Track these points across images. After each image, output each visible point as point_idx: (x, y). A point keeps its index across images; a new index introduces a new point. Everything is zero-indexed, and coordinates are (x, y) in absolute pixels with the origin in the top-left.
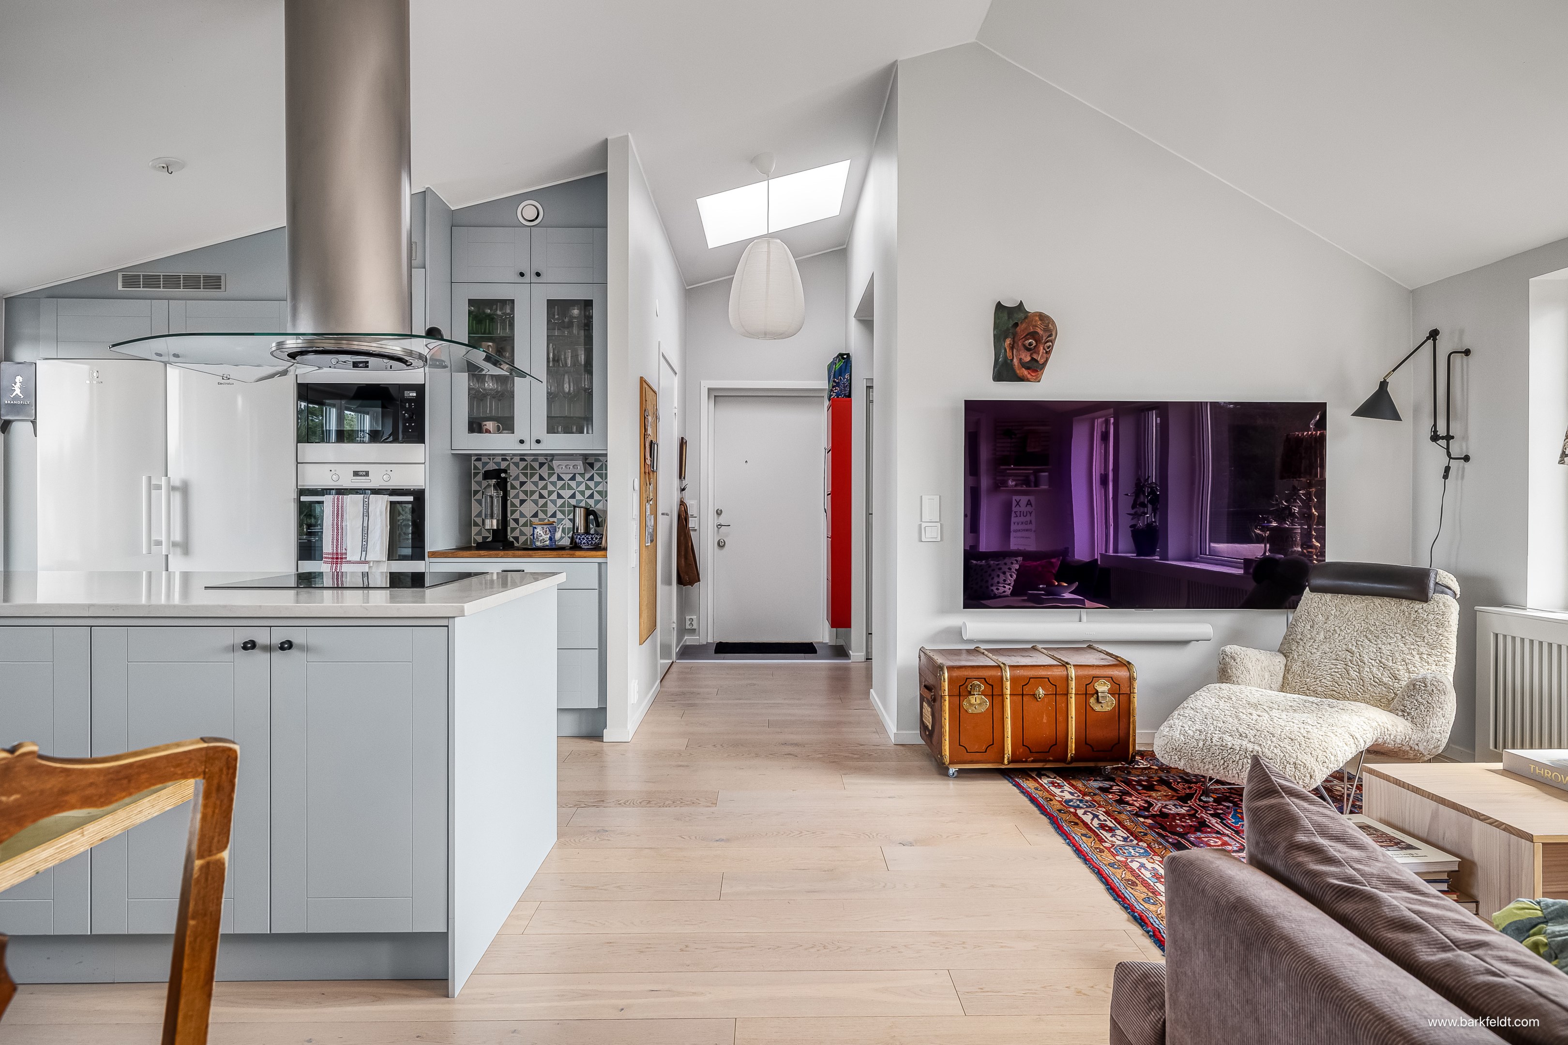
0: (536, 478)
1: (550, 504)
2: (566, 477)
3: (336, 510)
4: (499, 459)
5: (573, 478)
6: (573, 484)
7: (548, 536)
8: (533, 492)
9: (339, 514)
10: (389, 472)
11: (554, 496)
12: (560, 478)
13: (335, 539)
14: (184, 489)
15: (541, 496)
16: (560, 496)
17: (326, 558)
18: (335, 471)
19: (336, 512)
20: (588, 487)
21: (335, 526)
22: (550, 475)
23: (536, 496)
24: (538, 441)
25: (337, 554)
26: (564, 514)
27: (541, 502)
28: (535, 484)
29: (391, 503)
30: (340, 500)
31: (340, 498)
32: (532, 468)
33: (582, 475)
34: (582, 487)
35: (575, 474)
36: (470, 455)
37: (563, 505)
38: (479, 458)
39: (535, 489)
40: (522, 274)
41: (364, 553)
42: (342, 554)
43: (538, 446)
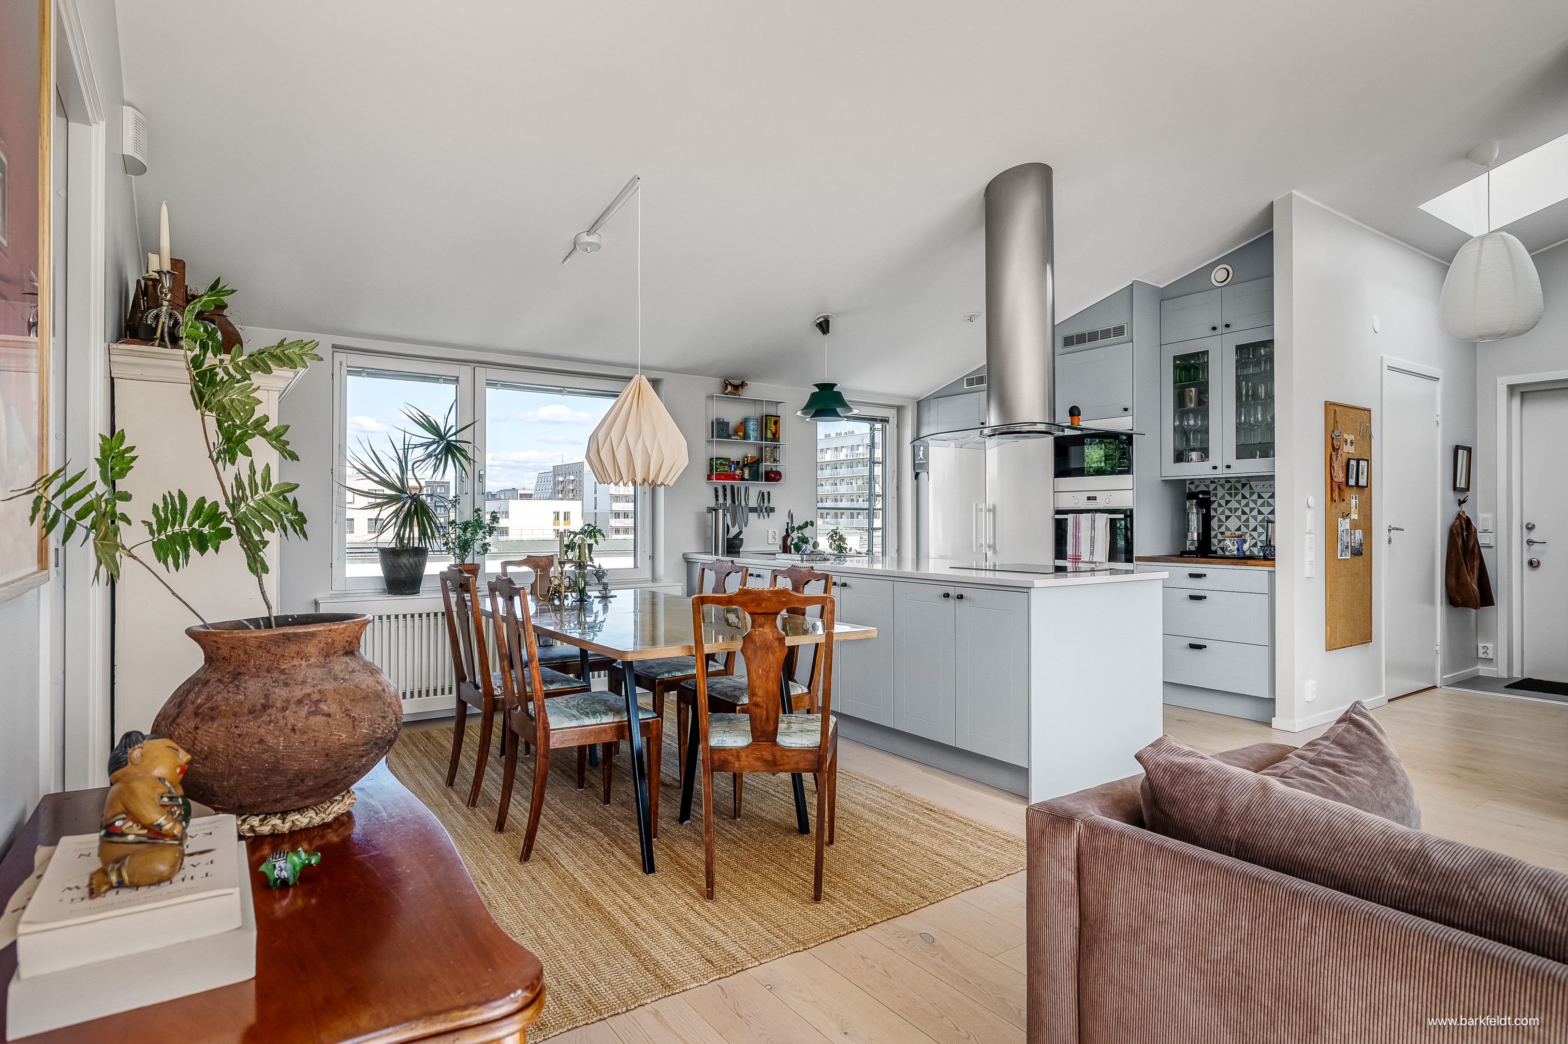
0: (1239, 497)
1: (1251, 519)
2: (1266, 496)
3: (1075, 524)
4: (1208, 482)
5: (1272, 497)
6: (1272, 501)
7: (1236, 547)
8: (1236, 509)
9: (1077, 527)
10: (1109, 497)
11: (1255, 513)
12: (1260, 497)
13: (1074, 544)
14: (993, 510)
15: (1244, 513)
16: (1260, 513)
17: (1070, 556)
18: (1077, 496)
19: (1075, 526)
21: (1075, 536)
22: (1252, 494)
23: (1239, 513)
24: (1228, 467)
25: (1076, 554)
26: (1263, 528)
27: (1244, 517)
28: (1239, 502)
29: (1111, 519)
30: (1078, 518)
31: (1078, 516)
32: (1236, 488)
36: (1185, 480)
37: (1263, 520)
38: (1192, 482)
40: (1214, 329)
41: (1093, 556)
42: (1078, 556)
43: (1229, 471)
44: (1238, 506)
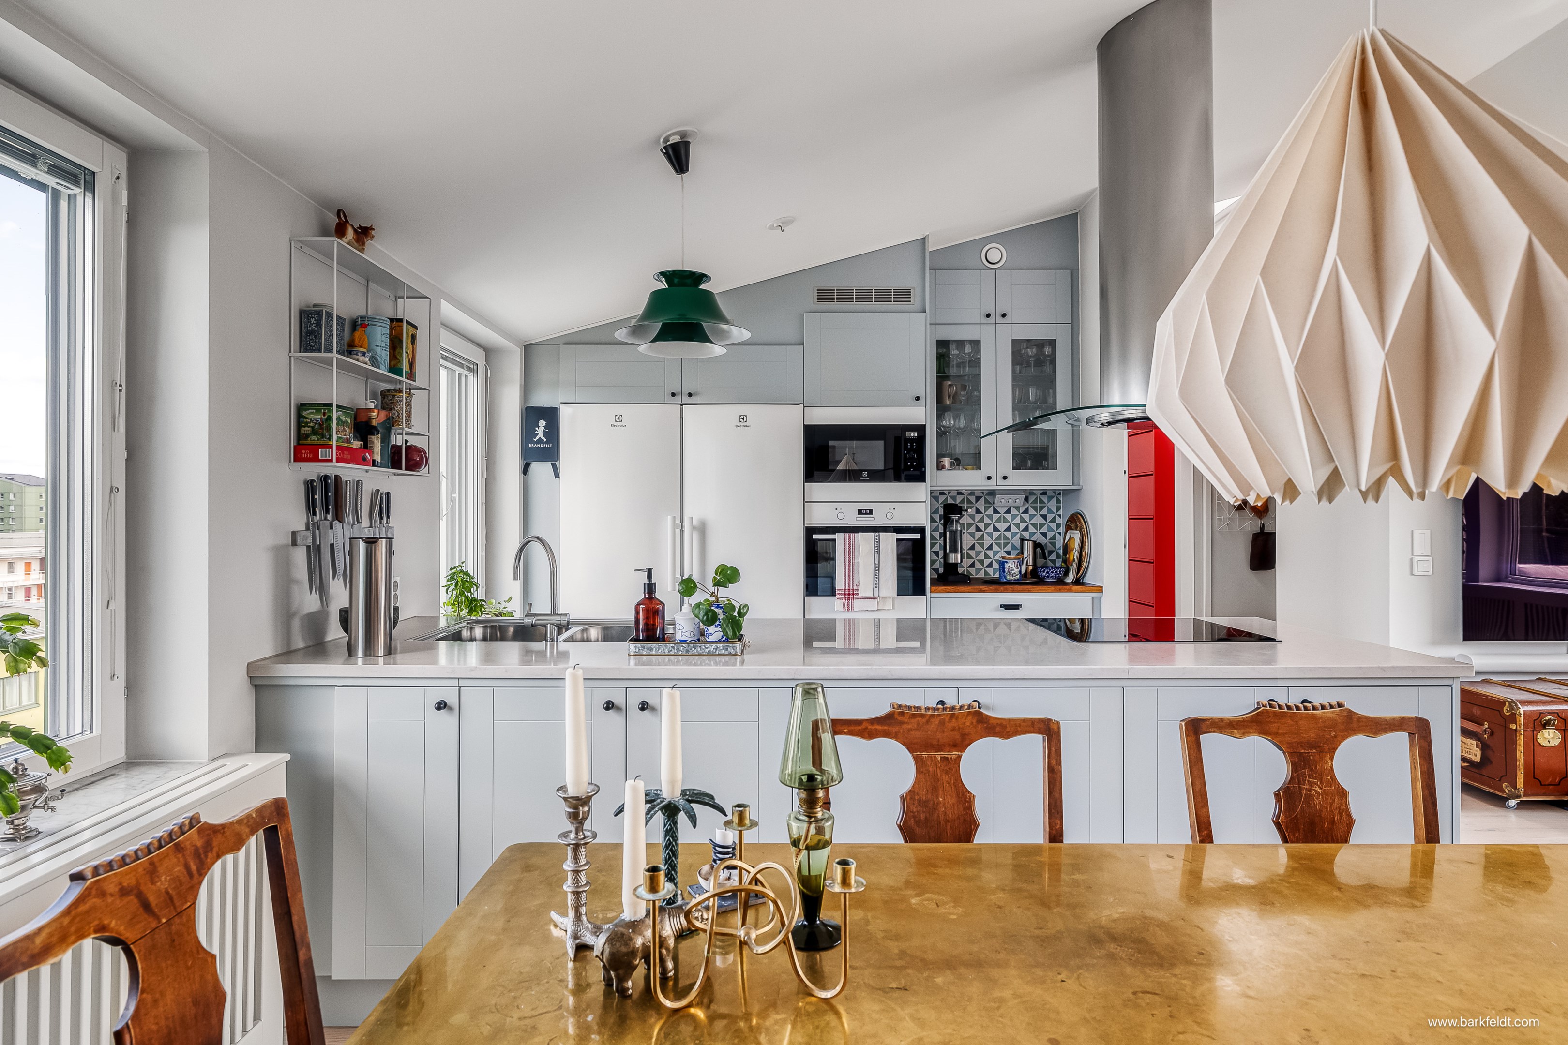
1: (986, 536)
2: (1002, 510)
3: (847, 547)
5: (1008, 511)
6: (1008, 517)
7: (1019, 570)
8: (970, 526)
9: (851, 551)
10: (892, 510)
11: (990, 529)
12: (996, 511)
13: (847, 575)
15: (978, 529)
16: (996, 529)
17: (839, 594)
18: (841, 509)
19: (847, 550)
20: (1023, 520)
21: (847, 563)
22: (986, 508)
23: (973, 529)
24: (1005, 478)
25: (849, 590)
26: (1000, 547)
28: (973, 517)
29: (898, 540)
30: (852, 538)
31: (852, 536)
32: (970, 501)
33: (1017, 508)
34: (1017, 520)
35: (1010, 507)
37: (999, 538)
39: (971, 522)
40: (988, 316)
41: (876, 589)
42: (853, 590)
43: (1006, 482)
44: (971, 521)
